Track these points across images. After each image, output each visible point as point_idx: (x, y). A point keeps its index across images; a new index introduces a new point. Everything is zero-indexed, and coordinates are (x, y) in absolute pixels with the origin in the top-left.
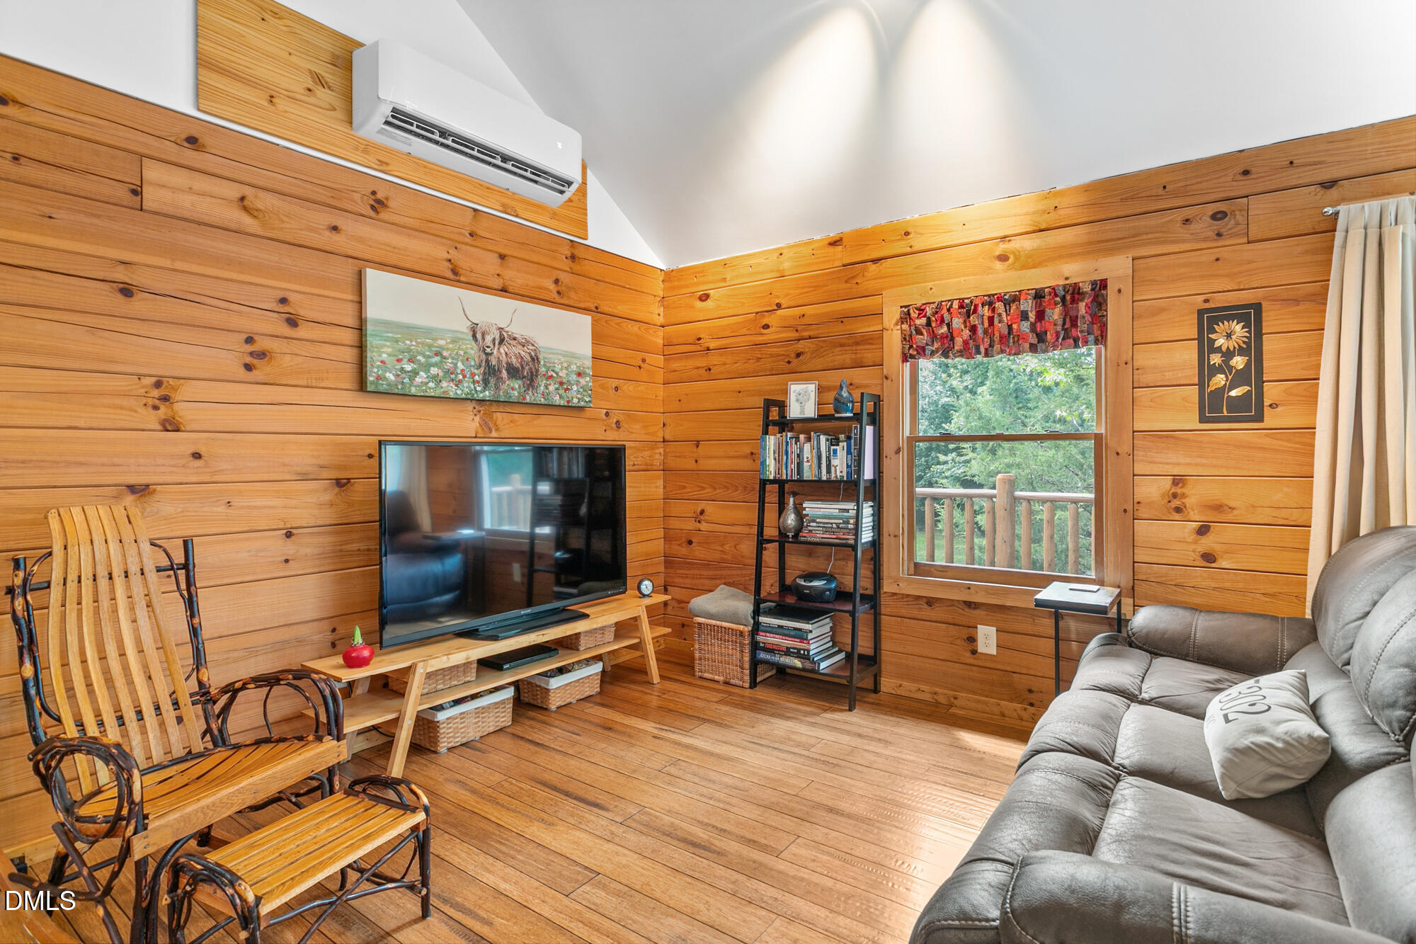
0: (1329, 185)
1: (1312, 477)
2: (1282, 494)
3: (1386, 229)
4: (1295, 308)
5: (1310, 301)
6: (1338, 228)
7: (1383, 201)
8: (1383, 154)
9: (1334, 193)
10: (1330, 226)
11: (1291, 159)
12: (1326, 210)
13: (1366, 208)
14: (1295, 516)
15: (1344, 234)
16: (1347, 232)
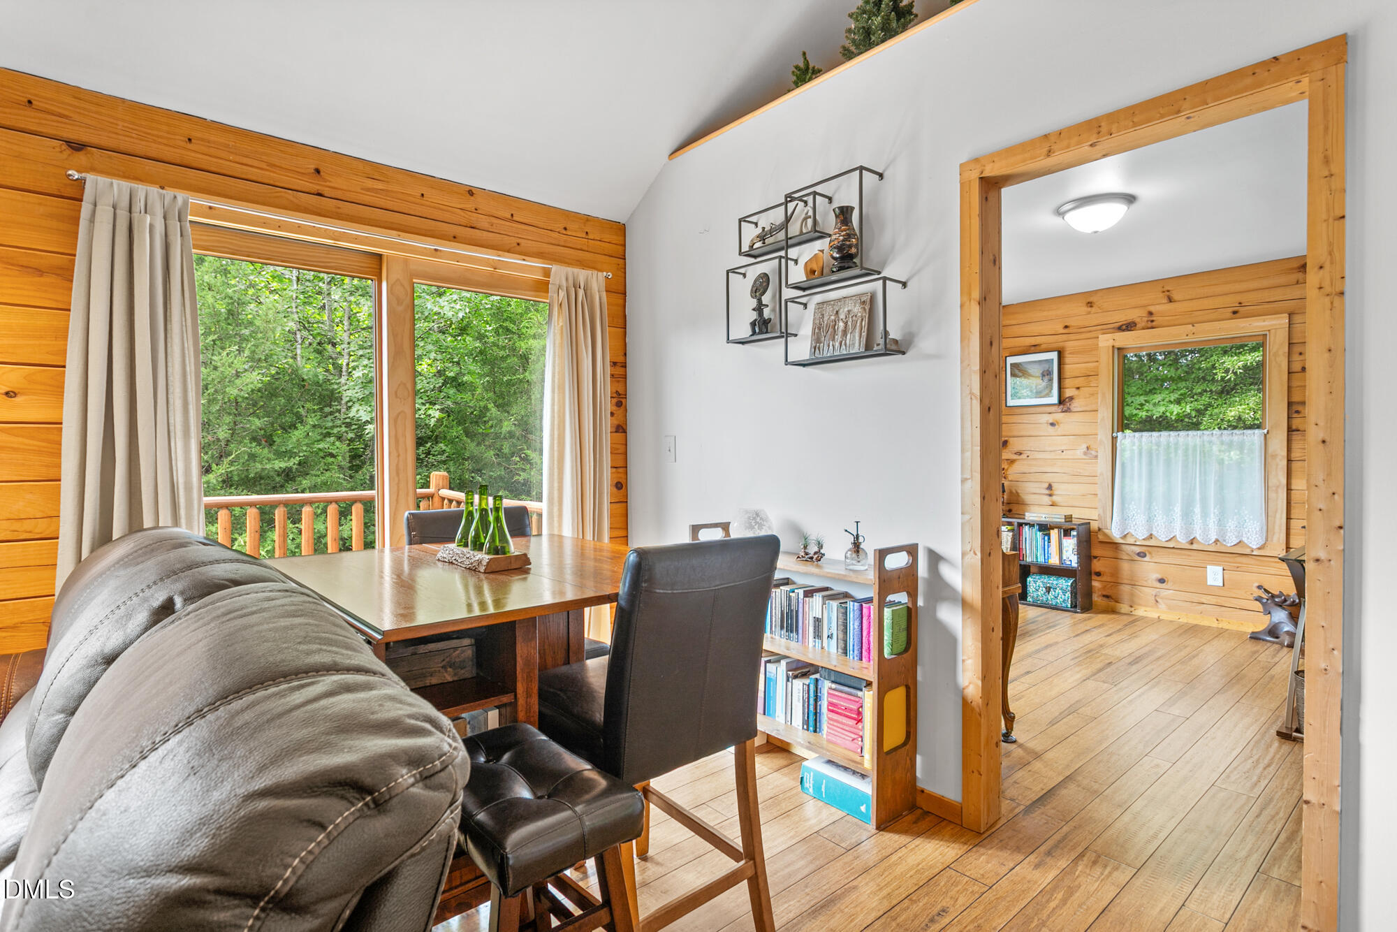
0: (77, 146)
1: (60, 480)
2: (25, 502)
3: (135, 215)
4: (37, 279)
5: (58, 275)
6: (85, 198)
7: (133, 185)
8: (134, 135)
9: (81, 158)
10: (75, 195)
11: (30, 97)
12: (70, 172)
13: (115, 186)
14: (41, 527)
15: (91, 207)
16: (95, 205)
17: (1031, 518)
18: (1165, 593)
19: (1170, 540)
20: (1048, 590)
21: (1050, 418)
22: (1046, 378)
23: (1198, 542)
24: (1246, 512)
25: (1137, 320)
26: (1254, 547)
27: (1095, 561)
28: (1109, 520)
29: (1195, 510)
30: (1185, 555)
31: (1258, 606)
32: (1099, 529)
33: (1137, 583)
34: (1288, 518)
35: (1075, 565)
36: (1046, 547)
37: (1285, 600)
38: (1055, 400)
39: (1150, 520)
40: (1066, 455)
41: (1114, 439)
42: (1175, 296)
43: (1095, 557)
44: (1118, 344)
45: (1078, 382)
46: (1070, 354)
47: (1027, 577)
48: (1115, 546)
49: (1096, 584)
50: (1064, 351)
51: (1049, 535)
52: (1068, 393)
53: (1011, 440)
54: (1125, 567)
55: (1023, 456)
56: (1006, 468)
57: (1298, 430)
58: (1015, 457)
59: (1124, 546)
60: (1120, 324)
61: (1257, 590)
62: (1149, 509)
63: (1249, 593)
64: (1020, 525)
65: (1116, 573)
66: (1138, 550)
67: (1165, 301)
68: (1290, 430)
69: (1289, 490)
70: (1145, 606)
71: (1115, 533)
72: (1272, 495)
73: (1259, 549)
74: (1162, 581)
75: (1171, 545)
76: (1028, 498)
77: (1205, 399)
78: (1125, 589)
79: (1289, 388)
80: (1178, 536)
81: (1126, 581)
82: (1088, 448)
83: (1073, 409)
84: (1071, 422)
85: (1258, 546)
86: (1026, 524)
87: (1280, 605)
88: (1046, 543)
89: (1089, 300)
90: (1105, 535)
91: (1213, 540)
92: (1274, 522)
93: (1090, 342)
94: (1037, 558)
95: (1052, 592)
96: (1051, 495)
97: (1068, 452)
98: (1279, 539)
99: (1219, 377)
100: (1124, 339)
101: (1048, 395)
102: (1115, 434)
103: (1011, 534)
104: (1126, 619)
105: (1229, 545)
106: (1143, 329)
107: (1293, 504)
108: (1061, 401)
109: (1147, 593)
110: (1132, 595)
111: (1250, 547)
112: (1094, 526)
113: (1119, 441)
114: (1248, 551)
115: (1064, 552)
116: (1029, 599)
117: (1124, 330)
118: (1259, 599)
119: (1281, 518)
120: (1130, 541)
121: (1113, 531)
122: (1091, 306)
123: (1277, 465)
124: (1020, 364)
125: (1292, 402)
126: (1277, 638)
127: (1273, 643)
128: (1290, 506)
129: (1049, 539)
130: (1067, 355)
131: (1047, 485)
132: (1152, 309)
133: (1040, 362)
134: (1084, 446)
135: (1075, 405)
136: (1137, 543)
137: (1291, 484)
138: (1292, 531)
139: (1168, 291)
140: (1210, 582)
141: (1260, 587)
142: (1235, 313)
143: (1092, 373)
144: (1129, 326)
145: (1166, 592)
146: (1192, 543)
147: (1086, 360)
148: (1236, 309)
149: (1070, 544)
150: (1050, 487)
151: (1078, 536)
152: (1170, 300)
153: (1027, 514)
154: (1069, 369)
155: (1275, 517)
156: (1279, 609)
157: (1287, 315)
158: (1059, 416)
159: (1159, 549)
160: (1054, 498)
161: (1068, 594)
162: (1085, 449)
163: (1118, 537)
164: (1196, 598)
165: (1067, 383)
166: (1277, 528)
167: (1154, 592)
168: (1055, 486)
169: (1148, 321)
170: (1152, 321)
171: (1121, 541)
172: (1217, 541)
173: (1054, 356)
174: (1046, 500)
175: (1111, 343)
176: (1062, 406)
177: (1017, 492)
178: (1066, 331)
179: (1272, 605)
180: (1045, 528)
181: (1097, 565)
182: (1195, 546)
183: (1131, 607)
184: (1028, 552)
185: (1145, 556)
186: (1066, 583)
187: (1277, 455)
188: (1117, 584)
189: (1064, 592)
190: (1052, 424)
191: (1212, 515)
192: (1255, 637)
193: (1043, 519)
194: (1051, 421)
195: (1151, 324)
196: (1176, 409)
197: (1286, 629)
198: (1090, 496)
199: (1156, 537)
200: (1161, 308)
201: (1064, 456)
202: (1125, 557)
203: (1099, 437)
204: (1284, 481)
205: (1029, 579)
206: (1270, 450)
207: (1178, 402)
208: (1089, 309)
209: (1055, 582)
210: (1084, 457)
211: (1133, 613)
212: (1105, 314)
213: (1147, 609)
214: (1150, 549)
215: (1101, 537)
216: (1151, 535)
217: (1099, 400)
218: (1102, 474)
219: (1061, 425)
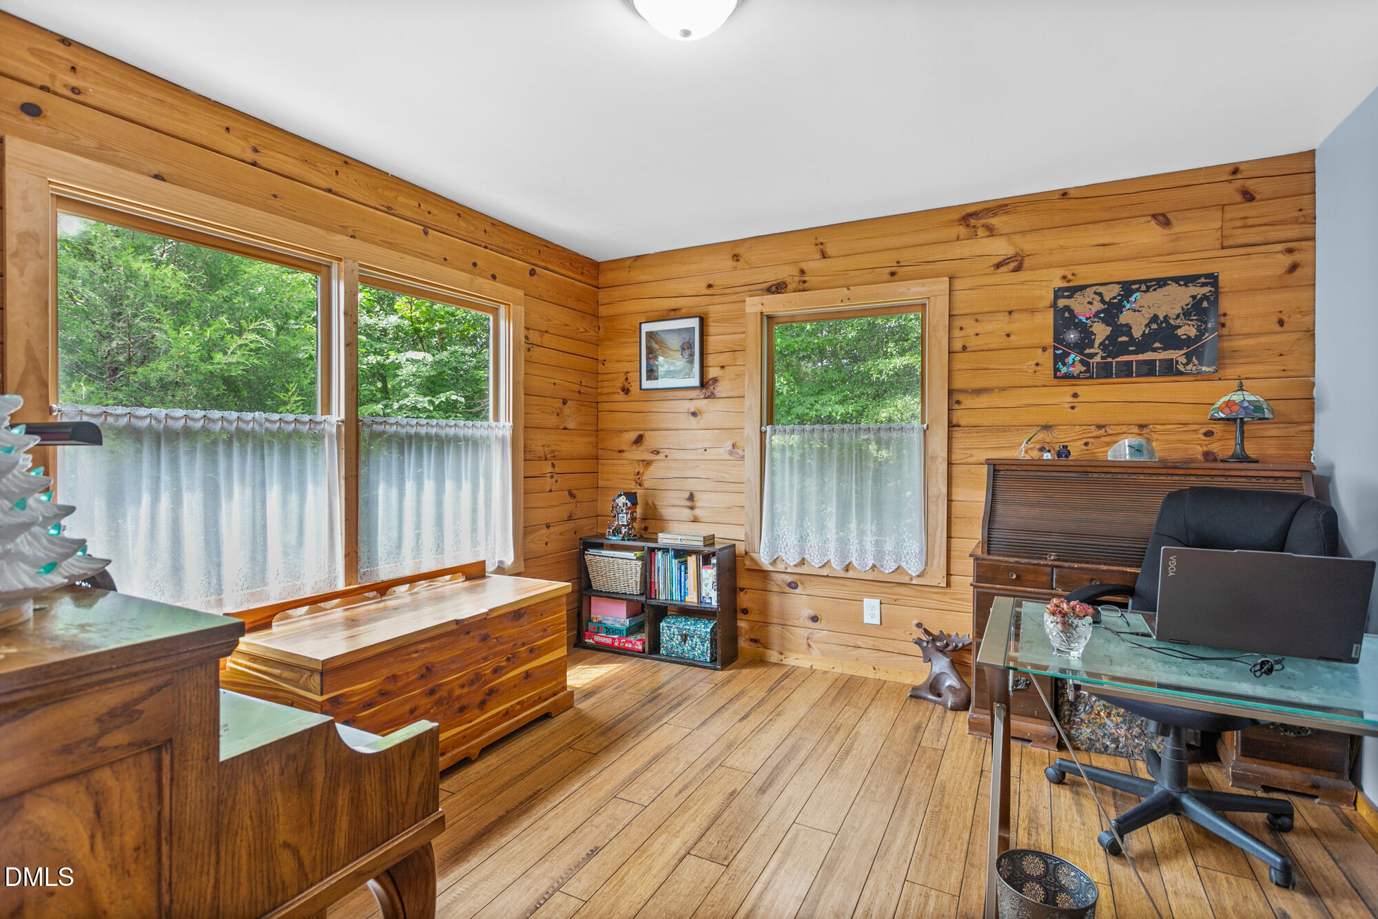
17: (665, 541)
18: (818, 635)
19: (823, 566)
20: (684, 638)
21: (692, 406)
22: (687, 352)
23: (855, 569)
24: (905, 529)
25: (788, 280)
26: (914, 574)
27: (742, 594)
28: (757, 540)
29: (851, 526)
30: (839, 585)
31: (917, 650)
32: (746, 553)
33: (787, 623)
34: (949, 537)
35: (715, 604)
36: (683, 579)
37: (947, 645)
38: (695, 382)
39: (802, 539)
40: (711, 454)
41: (763, 434)
42: (830, 250)
43: (742, 590)
44: (768, 310)
45: (723, 359)
46: (712, 322)
47: (661, 621)
48: (763, 574)
49: (742, 624)
50: (707, 318)
51: (685, 563)
52: (712, 372)
53: (647, 434)
54: (775, 600)
55: (661, 456)
56: (641, 471)
57: (959, 426)
58: (652, 457)
59: (773, 574)
60: (770, 284)
61: (915, 628)
62: (801, 526)
63: (908, 633)
64: (652, 550)
65: (764, 609)
66: (789, 579)
67: (818, 256)
68: (952, 425)
69: (950, 501)
70: (796, 652)
71: (764, 559)
72: (932, 508)
73: (918, 576)
74: (815, 619)
75: (825, 572)
76: (667, 512)
77: (863, 401)
78: (775, 630)
79: (950, 371)
80: (832, 561)
81: (775, 620)
82: (734, 446)
83: (718, 394)
84: (714, 411)
85: (918, 573)
86: (659, 549)
87: (941, 650)
88: (683, 573)
89: (735, 251)
90: (753, 560)
91: (870, 566)
92: (935, 541)
93: (736, 306)
94: (672, 594)
95: (689, 642)
96: (692, 508)
97: (712, 450)
98: (939, 563)
99: (874, 378)
100: (776, 304)
101: (689, 375)
102: (763, 428)
103: (640, 563)
104: (776, 673)
105: (887, 572)
106: (795, 291)
107: (953, 519)
108: (703, 384)
109: (799, 634)
110: (783, 638)
111: (909, 575)
112: (741, 548)
113: (768, 436)
114: (906, 579)
115: (703, 586)
116: (663, 651)
117: (773, 293)
118: (918, 642)
119: (941, 538)
120: (780, 567)
121: (762, 555)
122: (738, 260)
123: (937, 469)
124: (657, 333)
125: (952, 390)
126: (939, 695)
127: (935, 702)
128: (951, 521)
129: (686, 568)
130: (711, 324)
131: (687, 495)
132: (804, 266)
133: (679, 330)
134: (729, 445)
135: (721, 389)
136: (789, 571)
137: (951, 495)
138: (953, 554)
139: (822, 244)
140: (867, 620)
141: (919, 625)
142: (893, 274)
143: (739, 348)
144: (778, 288)
145: (820, 633)
146: (847, 570)
147: (732, 330)
148: (894, 269)
149: (709, 574)
150: (691, 498)
151: (718, 564)
152: (824, 255)
153: (660, 535)
154: (713, 341)
155: (935, 536)
156: (940, 655)
157: (947, 279)
158: (701, 404)
159: (812, 578)
160: (697, 512)
161: (708, 644)
162: (731, 448)
163: (766, 562)
164: (851, 640)
165: (711, 360)
166: (937, 549)
167: (805, 633)
168: (697, 496)
169: (799, 282)
170: (804, 282)
171: (771, 568)
172: (874, 566)
173: (694, 323)
174: (687, 513)
175: (758, 309)
176: (704, 391)
177: (654, 504)
178: (710, 291)
179: (933, 650)
180: (681, 554)
181: (744, 600)
182: (851, 574)
183: (781, 654)
184: (661, 586)
185: (796, 587)
186: (704, 628)
187: (937, 457)
188: (766, 624)
189: (703, 642)
190: (694, 414)
191: (869, 533)
192: (915, 695)
193: (678, 542)
194: (692, 410)
195: (803, 287)
196: (841, 410)
197: (948, 683)
198: (735, 509)
199: (809, 563)
200: (814, 265)
201: (707, 456)
202: (775, 589)
203: (746, 431)
204: (945, 491)
205: (663, 624)
206: (930, 451)
207: (841, 402)
208: (735, 264)
209: (692, 628)
210: (731, 458)
211: (783, 662)
212: (754, 270)
213: (800, 656)
214: (802, 578)
215: (748, 563)
216: (803, 559)
217: (746, 383)
218: (749, 480)
219: (704, 415)
